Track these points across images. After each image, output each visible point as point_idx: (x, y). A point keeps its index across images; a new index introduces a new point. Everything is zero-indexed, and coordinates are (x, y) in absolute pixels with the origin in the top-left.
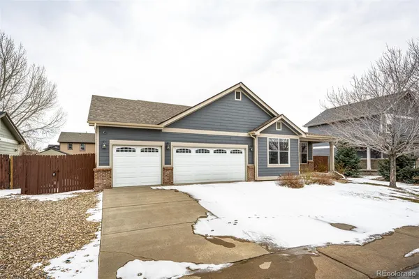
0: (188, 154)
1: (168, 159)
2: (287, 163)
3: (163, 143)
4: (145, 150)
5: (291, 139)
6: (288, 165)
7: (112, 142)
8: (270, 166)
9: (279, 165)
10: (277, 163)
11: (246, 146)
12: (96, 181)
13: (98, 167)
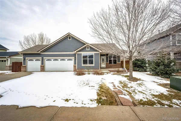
0: (51, 61)
1: (42, 63)
2: (93, 64)
3: (41, 58)
4: (36, 60)
5: (95, 54)
6: (94, 65)
7: (26, 58)
8: (83, 65)
9: (88, 65)
10: (87, 64)
11: (74, 57)
12: (22, 69)
13: (23, 65)
